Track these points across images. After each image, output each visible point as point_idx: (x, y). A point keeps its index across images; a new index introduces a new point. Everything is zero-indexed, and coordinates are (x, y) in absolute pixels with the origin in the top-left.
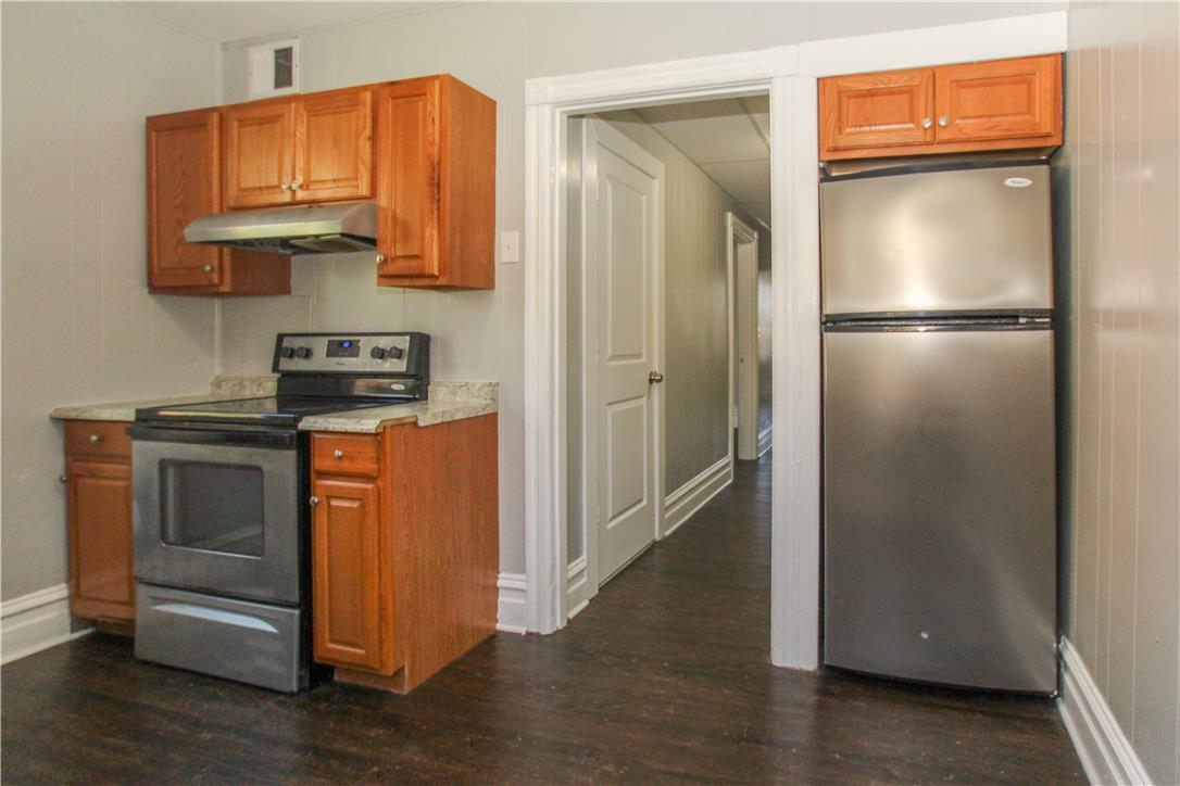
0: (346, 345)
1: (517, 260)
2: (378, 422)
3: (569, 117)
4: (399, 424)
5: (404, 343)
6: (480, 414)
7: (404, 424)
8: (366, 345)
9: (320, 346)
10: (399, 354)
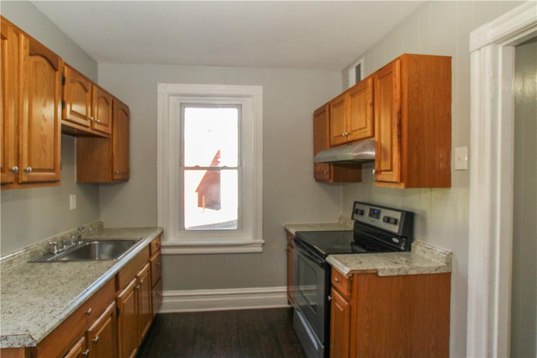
0: (376, 211)
1: (466, 168)
2: (349, 270)
3: (516, 46)
4: (364, 273)
5: (398, 216)
6: (432, 272)
7: (368, 274)
8: (384, 213)
9: (367, 210)
10: (396, 222)
